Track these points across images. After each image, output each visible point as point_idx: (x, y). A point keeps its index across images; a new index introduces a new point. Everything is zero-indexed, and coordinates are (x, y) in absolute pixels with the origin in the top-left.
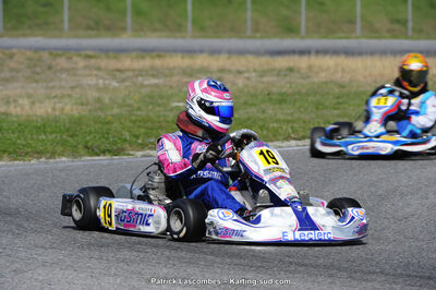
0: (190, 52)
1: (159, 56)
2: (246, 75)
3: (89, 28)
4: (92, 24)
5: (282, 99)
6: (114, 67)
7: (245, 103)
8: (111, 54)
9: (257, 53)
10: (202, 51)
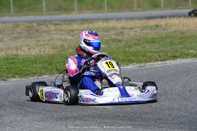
0: (107, 20)
1: (91, 22)
2: (135, 30)
3: (56, 10)
4: (57, 8)
5: (154, 41)
6: (69, 29)
7: (135, 44)
8: (67, 23)
9: (140, 18)
10: (112, 19)
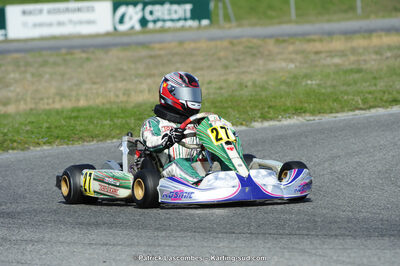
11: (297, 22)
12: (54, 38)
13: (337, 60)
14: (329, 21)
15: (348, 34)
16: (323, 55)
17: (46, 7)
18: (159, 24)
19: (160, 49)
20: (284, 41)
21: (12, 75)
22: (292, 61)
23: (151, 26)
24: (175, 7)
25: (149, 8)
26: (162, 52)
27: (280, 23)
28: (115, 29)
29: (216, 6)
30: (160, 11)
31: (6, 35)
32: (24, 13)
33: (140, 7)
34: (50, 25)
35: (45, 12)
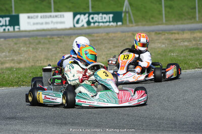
11: (166, 24)
12: (44, 30)
13: (186, 43)
14: (182, 24)
15: (192, 30)
16: (179, 41)
17: (40, 15)
18: (96, 24)
19: (97, 37)
20: (159, 33)
21: (22, 49)
22: (163, 43)
23: (92, 24)
24: (104, 16)
25: (91, 16)
26: (98, 38)
27: (158, 24)
28: (74, 26)
29: (125, 16)
30: (97, 17)
31: (19, 28)
32: (29, 17)
33: (87, 15)
34: (42, 24)
35: (39, 17)
